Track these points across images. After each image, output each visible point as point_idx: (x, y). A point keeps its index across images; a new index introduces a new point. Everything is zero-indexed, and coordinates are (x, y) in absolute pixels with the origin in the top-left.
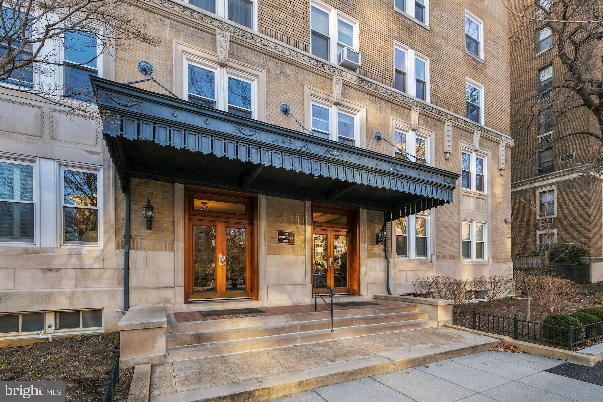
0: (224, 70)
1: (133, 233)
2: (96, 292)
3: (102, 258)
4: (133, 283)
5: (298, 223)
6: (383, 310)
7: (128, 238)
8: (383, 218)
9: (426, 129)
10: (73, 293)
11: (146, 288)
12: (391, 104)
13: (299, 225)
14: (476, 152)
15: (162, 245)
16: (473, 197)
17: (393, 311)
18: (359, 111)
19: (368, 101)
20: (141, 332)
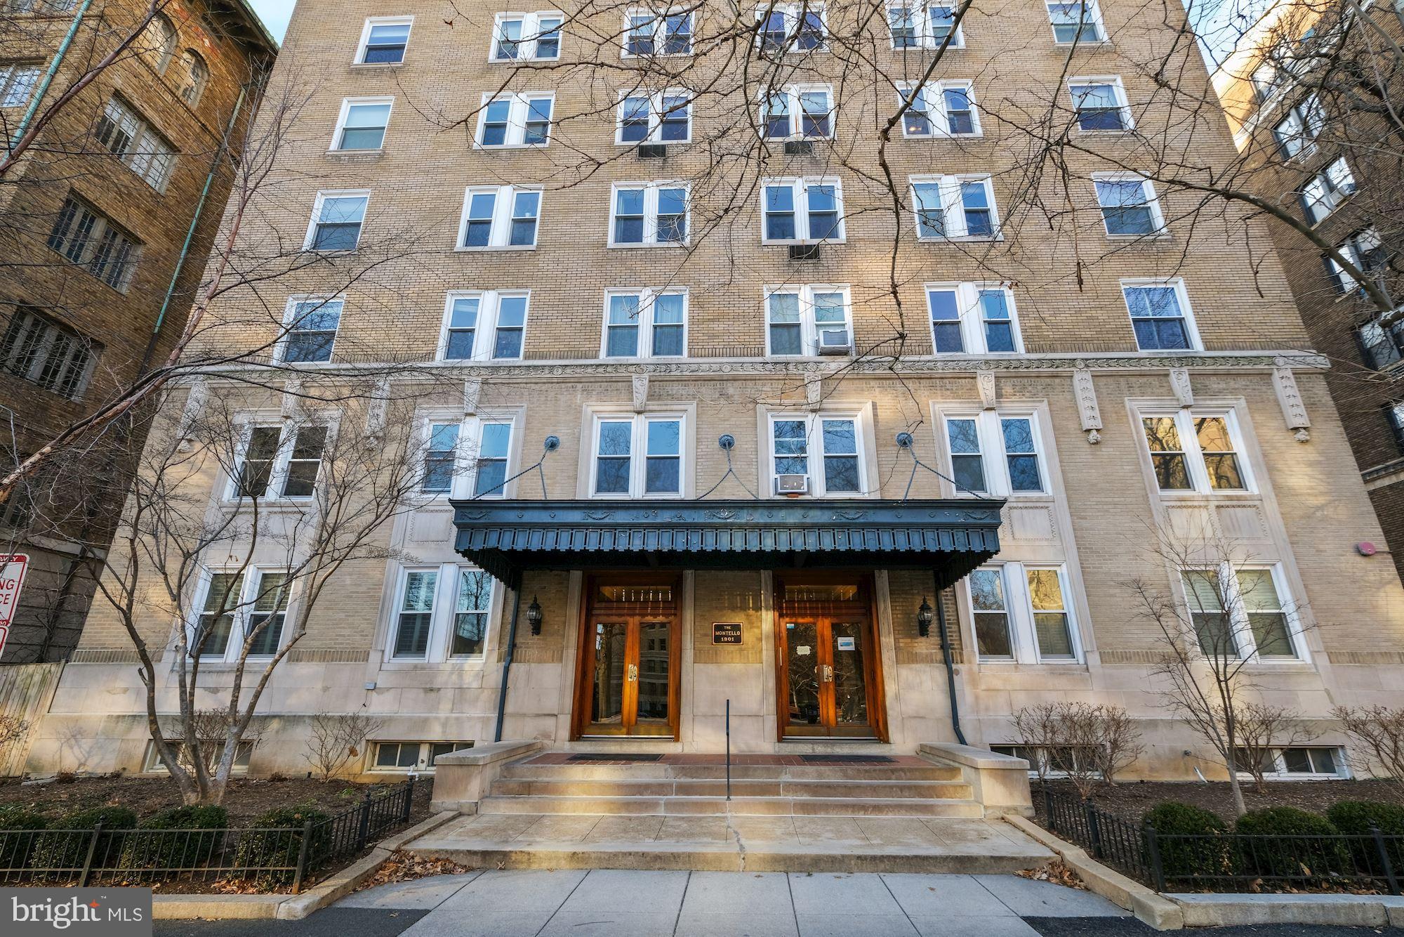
0: (642, 417)
1: (519, 640)
2: (469, 719)
3: (482, 676)
4: (509, 708)
5: (749, 608)
6: (866, 771)
7: (513, 646)
8: (932, 583)
9: (1024, 399)
10: (447, 718)
11: (524, 715)
12: (928, 381)
13: (751, 612)
14: (1190, 410)
15: (549, 654)
16: (1206, 507)
17: (893, 777)
18: (859, 410)
19: (877, 390)
20: (456, 768)
